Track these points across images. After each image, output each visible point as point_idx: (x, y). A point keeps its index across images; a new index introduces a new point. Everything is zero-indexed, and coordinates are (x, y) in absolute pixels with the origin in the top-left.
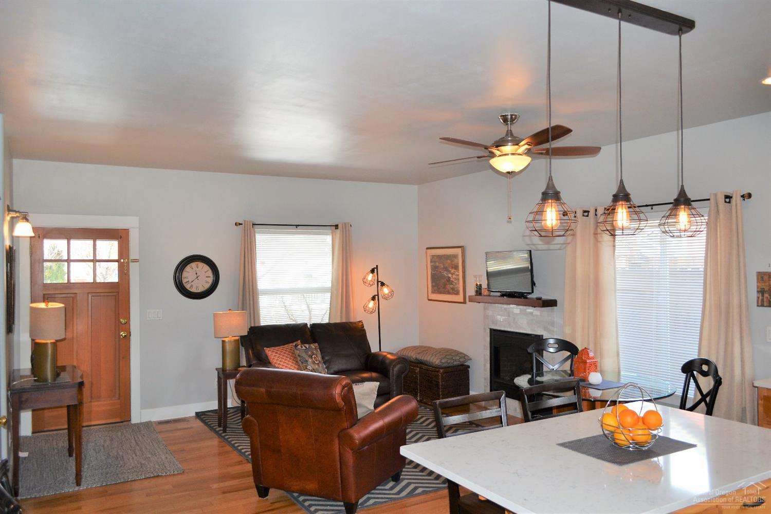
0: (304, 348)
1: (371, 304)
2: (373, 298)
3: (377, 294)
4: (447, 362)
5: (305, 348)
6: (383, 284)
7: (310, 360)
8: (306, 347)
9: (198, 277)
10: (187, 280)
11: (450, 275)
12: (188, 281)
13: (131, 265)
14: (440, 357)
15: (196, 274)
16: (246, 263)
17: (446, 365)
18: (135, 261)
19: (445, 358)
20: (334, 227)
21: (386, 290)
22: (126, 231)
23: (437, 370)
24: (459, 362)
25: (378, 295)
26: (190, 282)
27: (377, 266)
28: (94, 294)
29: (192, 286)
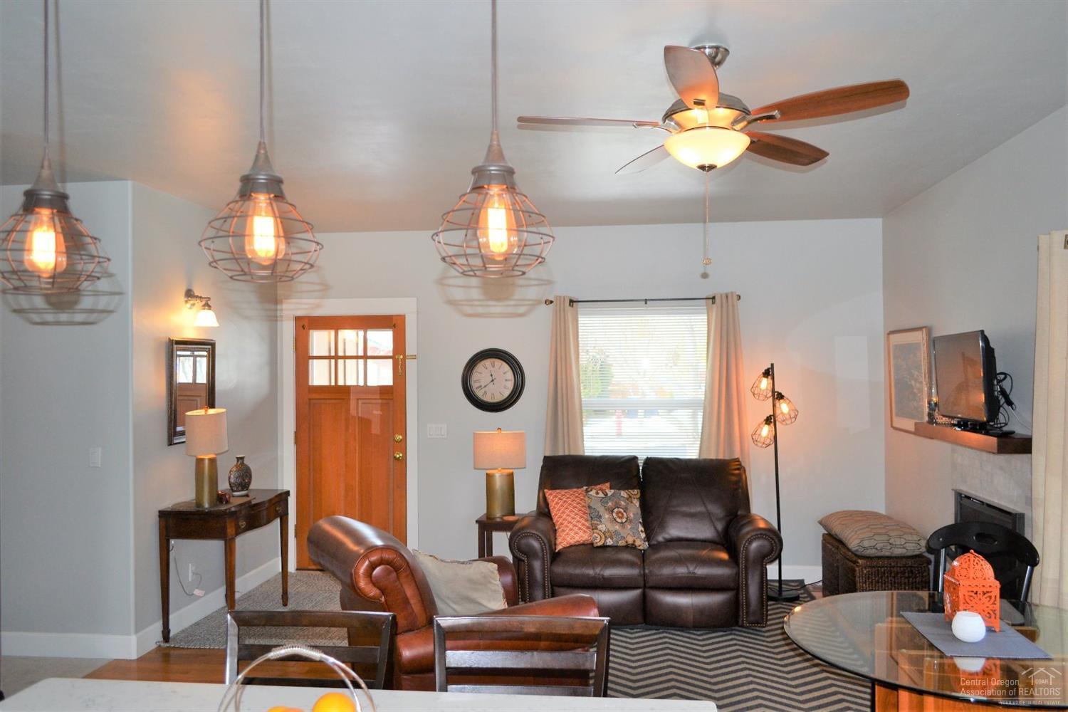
0: (601, 495)
1: (766, 431)
2: (768, 421)
3: (772, 414)
4: (874, 547)
5: (603, 496)
6: (781, 397)
7: (607, 516)
8: (606, 495)
9: (494, 380)
10: (477, 385)
11: (913, 382)
12: (481, 386)
13: (408, 361)
14: (861, 536)
15: (491, 375)
16: (559, 359)
17: (872, 552)
18: (414, 357)
19: (870, 538)
20: (711, 300)
21: (784, 407)
22: (402, 318)
23: (855, 558)
24: (904, 551)
25: (774, 415)
26: (483, 386)
27: (772, 365)
28: (364, 401)
29: (485, 392)
